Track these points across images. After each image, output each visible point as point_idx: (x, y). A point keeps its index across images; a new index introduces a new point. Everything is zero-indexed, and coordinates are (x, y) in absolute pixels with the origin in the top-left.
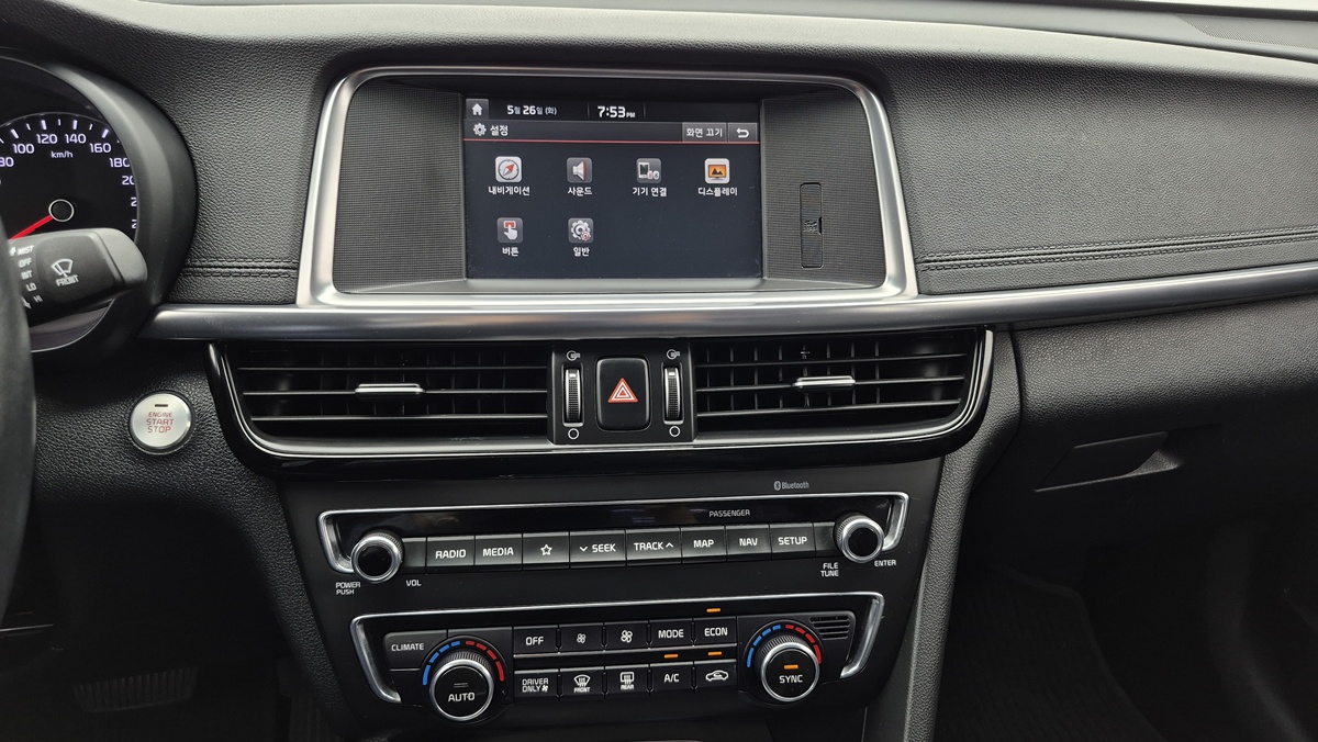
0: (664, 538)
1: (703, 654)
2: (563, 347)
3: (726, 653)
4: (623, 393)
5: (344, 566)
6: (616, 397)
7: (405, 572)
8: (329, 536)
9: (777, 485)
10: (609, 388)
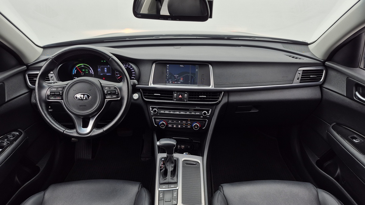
0: (184, 112)
1: (188, 124)
2: (175, 91)
3: (190, 125)
4: (180, 96)
5: (152, 112)
6: (179, 97)
7: (158, 113)
8: (151, 109)
9: (196, 107)
10: (179, 96)
